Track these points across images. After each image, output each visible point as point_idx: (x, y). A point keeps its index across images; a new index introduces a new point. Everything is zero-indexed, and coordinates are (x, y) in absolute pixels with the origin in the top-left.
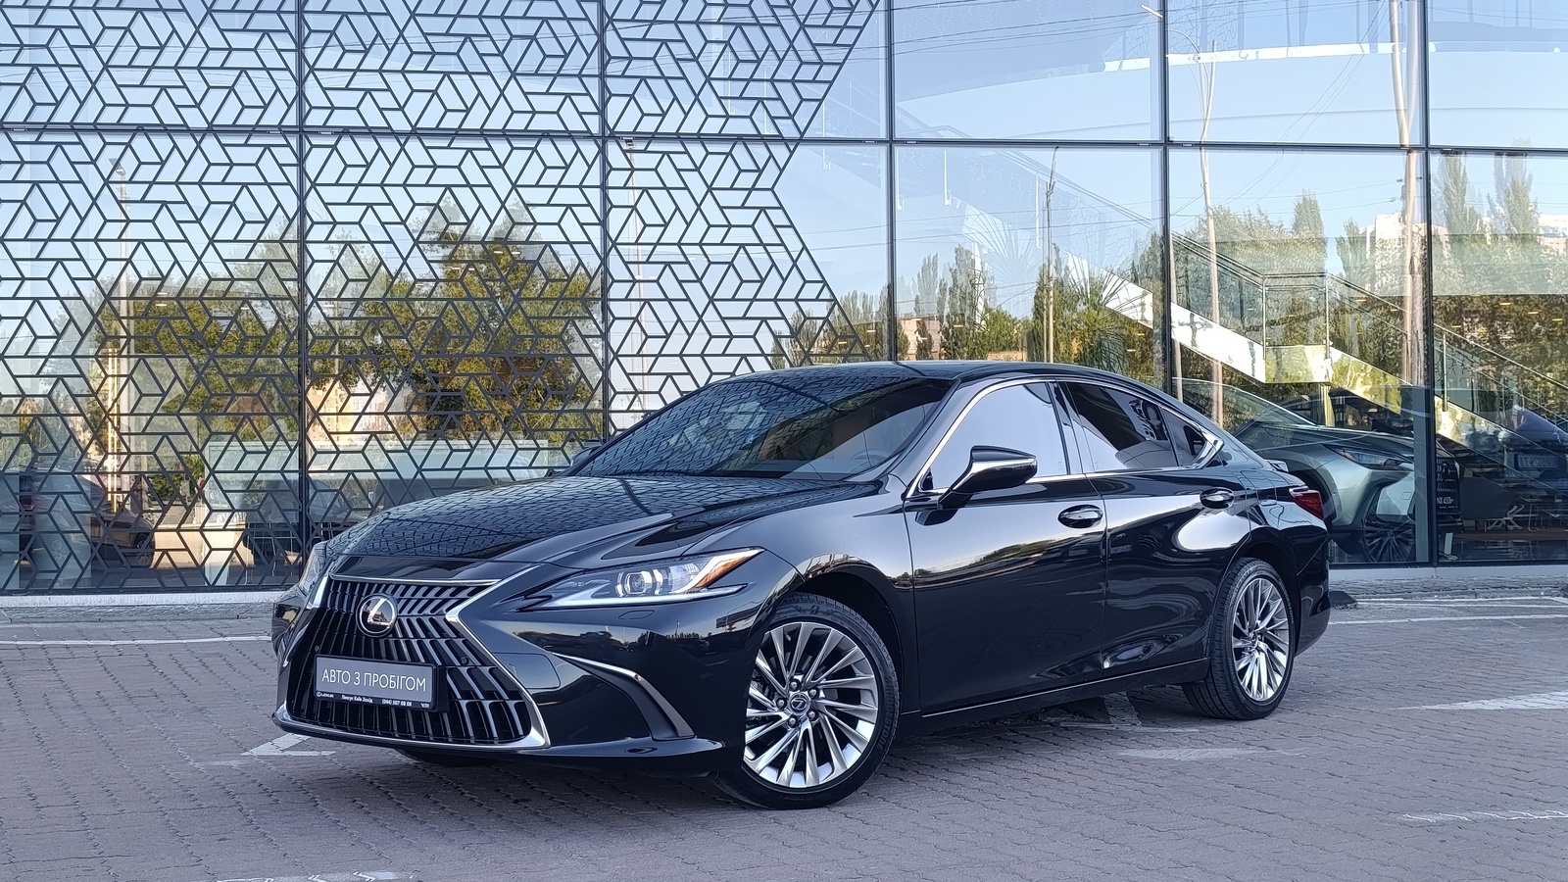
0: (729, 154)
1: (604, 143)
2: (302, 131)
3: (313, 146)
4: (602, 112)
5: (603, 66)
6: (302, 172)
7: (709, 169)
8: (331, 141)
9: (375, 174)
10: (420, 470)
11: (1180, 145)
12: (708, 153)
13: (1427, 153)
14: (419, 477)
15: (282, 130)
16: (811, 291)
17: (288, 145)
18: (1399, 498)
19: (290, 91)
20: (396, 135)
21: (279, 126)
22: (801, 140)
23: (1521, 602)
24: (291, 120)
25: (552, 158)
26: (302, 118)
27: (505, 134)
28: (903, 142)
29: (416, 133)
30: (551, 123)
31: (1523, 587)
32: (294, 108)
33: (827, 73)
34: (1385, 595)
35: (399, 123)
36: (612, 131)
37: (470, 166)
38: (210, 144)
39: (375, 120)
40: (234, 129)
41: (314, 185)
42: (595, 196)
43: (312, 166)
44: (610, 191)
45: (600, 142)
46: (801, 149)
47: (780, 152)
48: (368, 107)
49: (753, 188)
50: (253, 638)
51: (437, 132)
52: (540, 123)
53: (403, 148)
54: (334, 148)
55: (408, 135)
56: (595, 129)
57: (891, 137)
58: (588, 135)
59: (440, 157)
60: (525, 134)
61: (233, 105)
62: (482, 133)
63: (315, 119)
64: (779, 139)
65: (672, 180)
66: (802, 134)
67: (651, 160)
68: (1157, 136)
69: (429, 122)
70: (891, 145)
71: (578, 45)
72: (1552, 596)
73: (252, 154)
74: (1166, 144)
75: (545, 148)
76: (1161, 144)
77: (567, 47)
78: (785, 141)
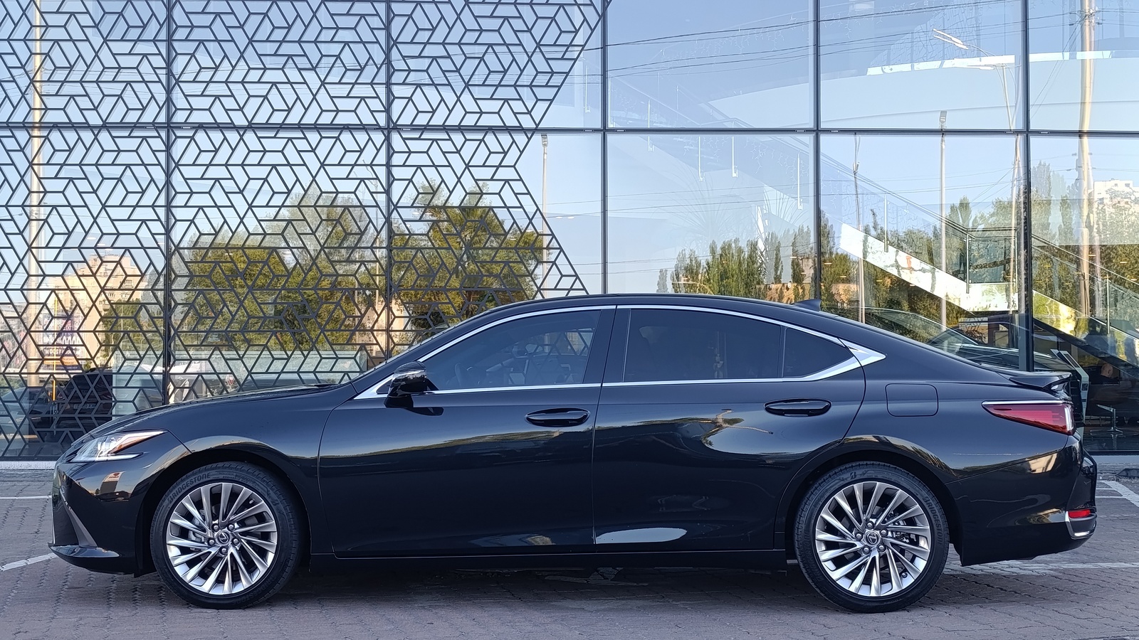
0: (482, 140)
1: (389, 133)
3: (177, 137)
4: (388, 110)
5: (389, 77)
6: (169, 156)
7: (467, 152)
8: (190, 133)
9: (222, 157)
10: (250, 373)
11: (828, 131)
12: (466, 140)
13: (1027, 136)
14: (249, 378)
15: (155, 126)
17: (160, 137)
19: (161, 97)
20: (236, 128)
21: (153, 123)
22: (536, 130)
24: (162, 118)
26: (169, 117)
27: (316, 127)
28: (614, 131)
29: (251, 127)
30: (350, 119)
32: (164, 110)
33: (557, 80)
35: (239, 120)
36: (395, 124)
37: (290, 151)
38: (104, 136)
39: (222, 118)
40: (121, 125)
41: (177, 165)
42: (381, 172)
43: (177, 151)
44: (393, 168)
45: (386, 132)
46: (536, 137)
47: (521, 139)
48: (217, 109)
49: (500, 166)
51: (267, 126)
52: (342, 119)
53: (241, 138)
54: (192, 138)
55: (246, 129)
56: (382, 123)
57: (605, 127)
58: (377, 128)
59: (269, 144)
60: (331, 127)
61: (121, 108)
62: (300, 127)
63: (180, 117)
64: (520, 129)
65: (439, 160)
66: (537, 125)
67: (423, 146)
68: (811, 125)
69: (261, 119)
70: (604, 134)
71: (371, 61)
72: (1109, 480)
73: (133, 143)
74: (817, 131)
75: (346, 137)
76: (814, 131)
77: (363, 63)
78: (524, 131)
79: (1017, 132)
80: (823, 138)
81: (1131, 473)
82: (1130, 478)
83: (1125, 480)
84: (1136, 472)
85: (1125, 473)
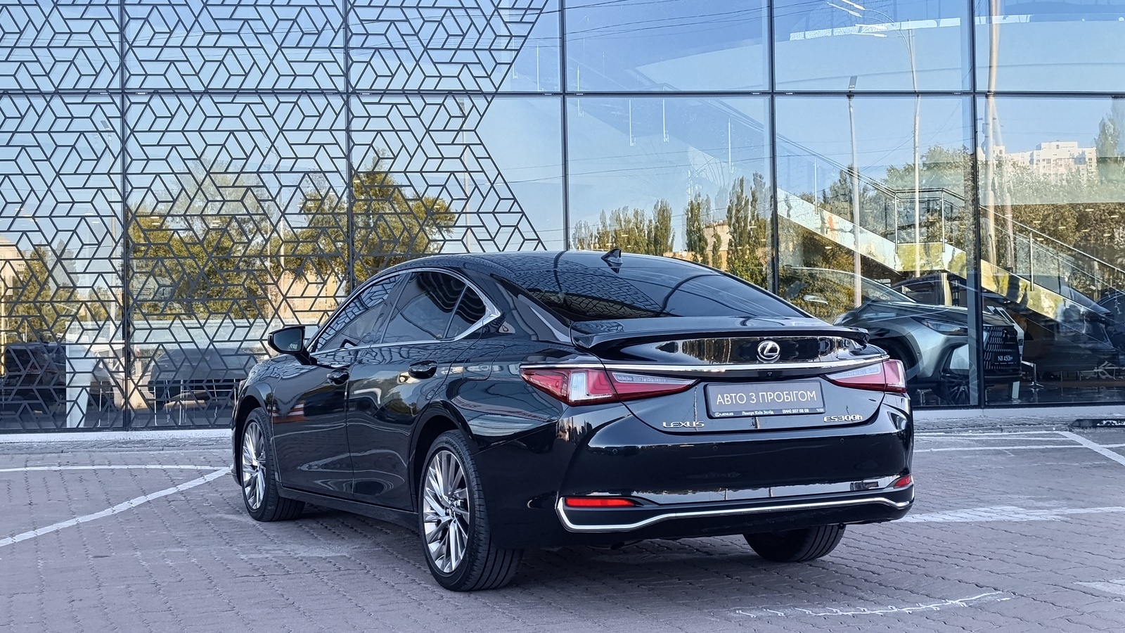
0: (442, 105)
1: (348, 97)
2: (124, 92)
3: (131, 103)
4: (346, 75)
5: (347, 41)
6: (124, 122)
7: (427, 116)
8: (145, 99)
9: (178, 123)
10: (212, 342)
11: (783, 93)
12: (426, 104)
13: (974, 97)
14: (211, 347)
15: (109, 92)
16: (504, 206)
17: (114, 103)
19: (115, 62)
20: (193, 94)
21: (107, 89)
22: (496, 94)
23: (1036, 436)
24: (116, 84)
26: (123, 83)
27: (274, 92)
28: (573, 94)
29: (208, 92)
30: (308, 84)
31: (1040, 424)
32: (118, 76)
33: (515, 44)
34: (931, 430)
35: (195, 85)
36: (354, 88)
37: (248, 117)
38: (56, 103)
39: (178, 84)
40: (74, 92)
41: (133, 132)
42: (341, 137)
43: (131, 118)
44: (353, 133)
45: (345, 97)
46: (496, 101)
47: (481, 103)
48: (172, 74)
49: (461, 130)
51: (223, 91)
52: (300, 84)
53: (198, 104)
54: (147, 104)
55: (202, 94)
56: (341, 88)
57: (564, 91)
58: (336, 92)
59: (226, 109)
60: (289, 92)
61: (73, 74)
62: (257, 92)
63: (134, 83)
64: (481, 93)
65: (399, 124)
66: (497, 89)
67: (383, 110)
68: (766, 88)
69: (217, 84)
70: (564, 97)
71: (328, 25)
72: (1061, 430)
73: (87, 110)
74: (772, 94)
75: (304, 102)
76: (769, 93)
77: (320, 26)
78: (484, 95)
79: (964, 93)
80: (778, 100)
81: (1084, 424)
82: (1083, 428)
83: (1078, 430)
84: (1088, 422)
85: (1077, 424)
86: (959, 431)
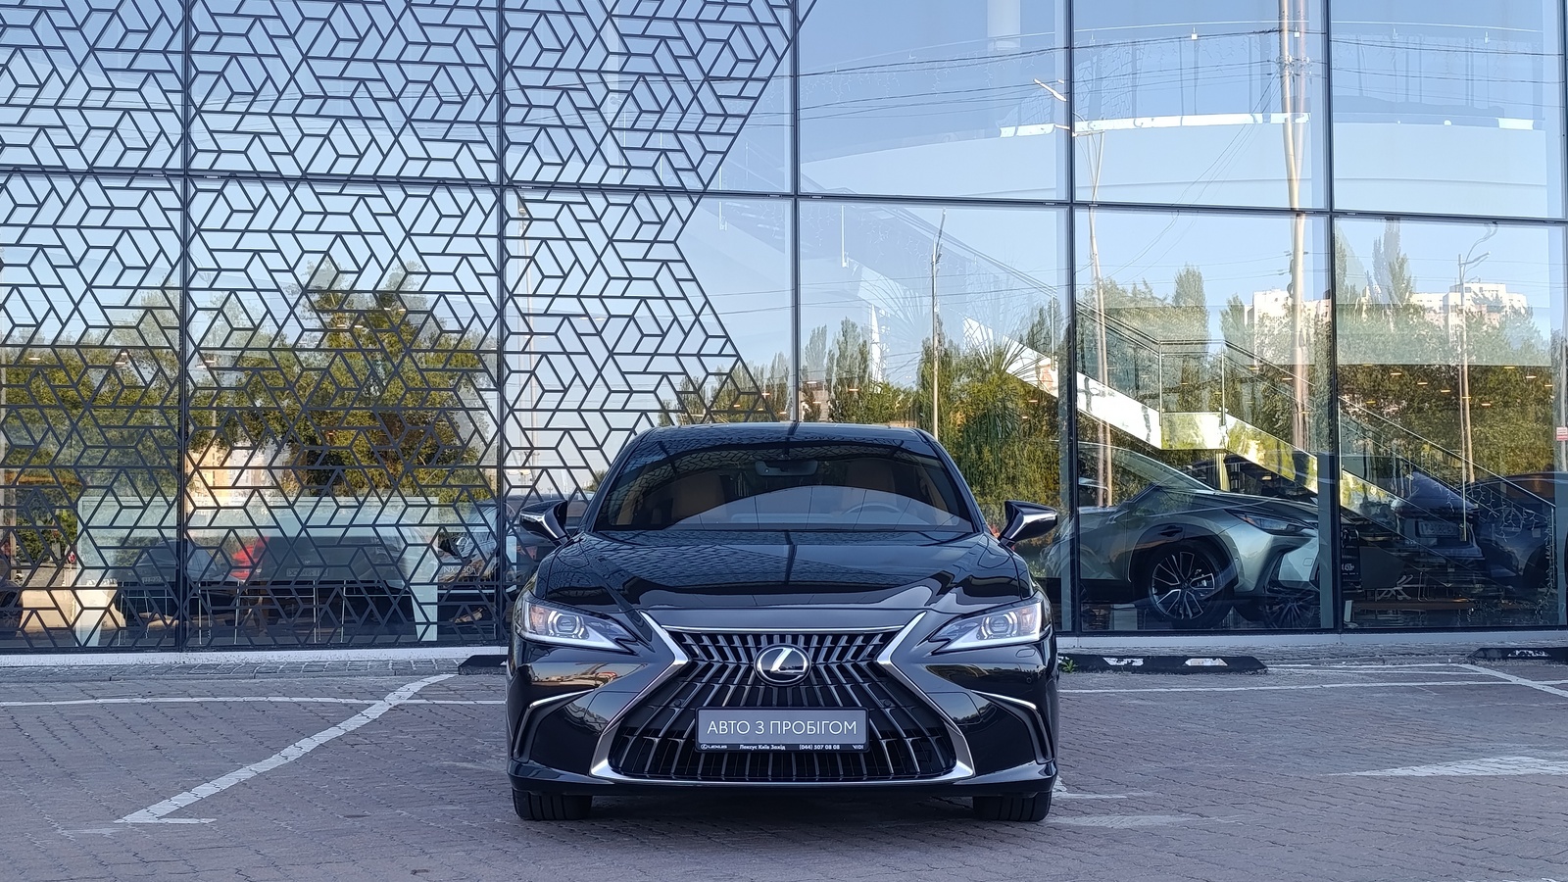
0: (631, 205)
1: (502, 192)
2: (187, 174)
3: (198, 190)
4: (500, 160)
5: (502, 113)
6: (186, 217)
7: (610, 220)
8: (218, 186)
9: (263, 220)
10: (304, 527)
11: (1085, 204)
12: (609, 204)
13: (1331, 218)
14: (303, 534)
15: (165, 173)
16: (713, 346)
17: (173, 189)
18: (1300, 564)
20: (285, 180)
21: (163, 169)
22: (704, 193)
23: (1429, 669)
24: (176, 163)
25: (448, 207)
26: (187, 161)
27: (399, 181)
28: (808, 197)
29: (306, 178)
30: (447, 171)
31: (1430, 654)
32: (179, 151)
33: (732, 125)
34: (1292, 661)
35: (289, 168)
36: (510, 179)
37: (361, 214)
38: (90, 186)
39: (264, 165)
40: (116, 171)
41: (198, 230)
42: (491, 246)
43: (197, 211)
44: (507, 241)
45: (497, 190)
46: (705, 202)
47: (683, 204)
48: (256, 150)
49: (655, 241)
50: (126, 700)
51: (328, 178)
52: (436, 171)
53: (292, 194)
54: (220, 192)
55: (298, 180)
56: (493, 177)
57: (796, 191)
58: (486, 184)
59: (331, 204)
60: (420, 181)
61: (115, 147)
62: (375, 180)
63: (201, 162)
64: (683, 191)
65: (572, 231)
66: (706, 186)
67: (550, 211)
68: (1063, 196)
69: (320, 167)
70: (796, 200)
71: (476, 90)
72: (1459, 663)
73: (134, 197)
74: (1071, 204)
75: (441, 196)
76: (1067, 204)
77: (465, 93)
78: (688, 193)
79: (1317, 212)
80: (1079, 212)
81: (1491, 654)
82: (1489, 660)
83: (1483, 663)
84: (1496, 652)
85: (1482, 654)
86: (1330, 663)
